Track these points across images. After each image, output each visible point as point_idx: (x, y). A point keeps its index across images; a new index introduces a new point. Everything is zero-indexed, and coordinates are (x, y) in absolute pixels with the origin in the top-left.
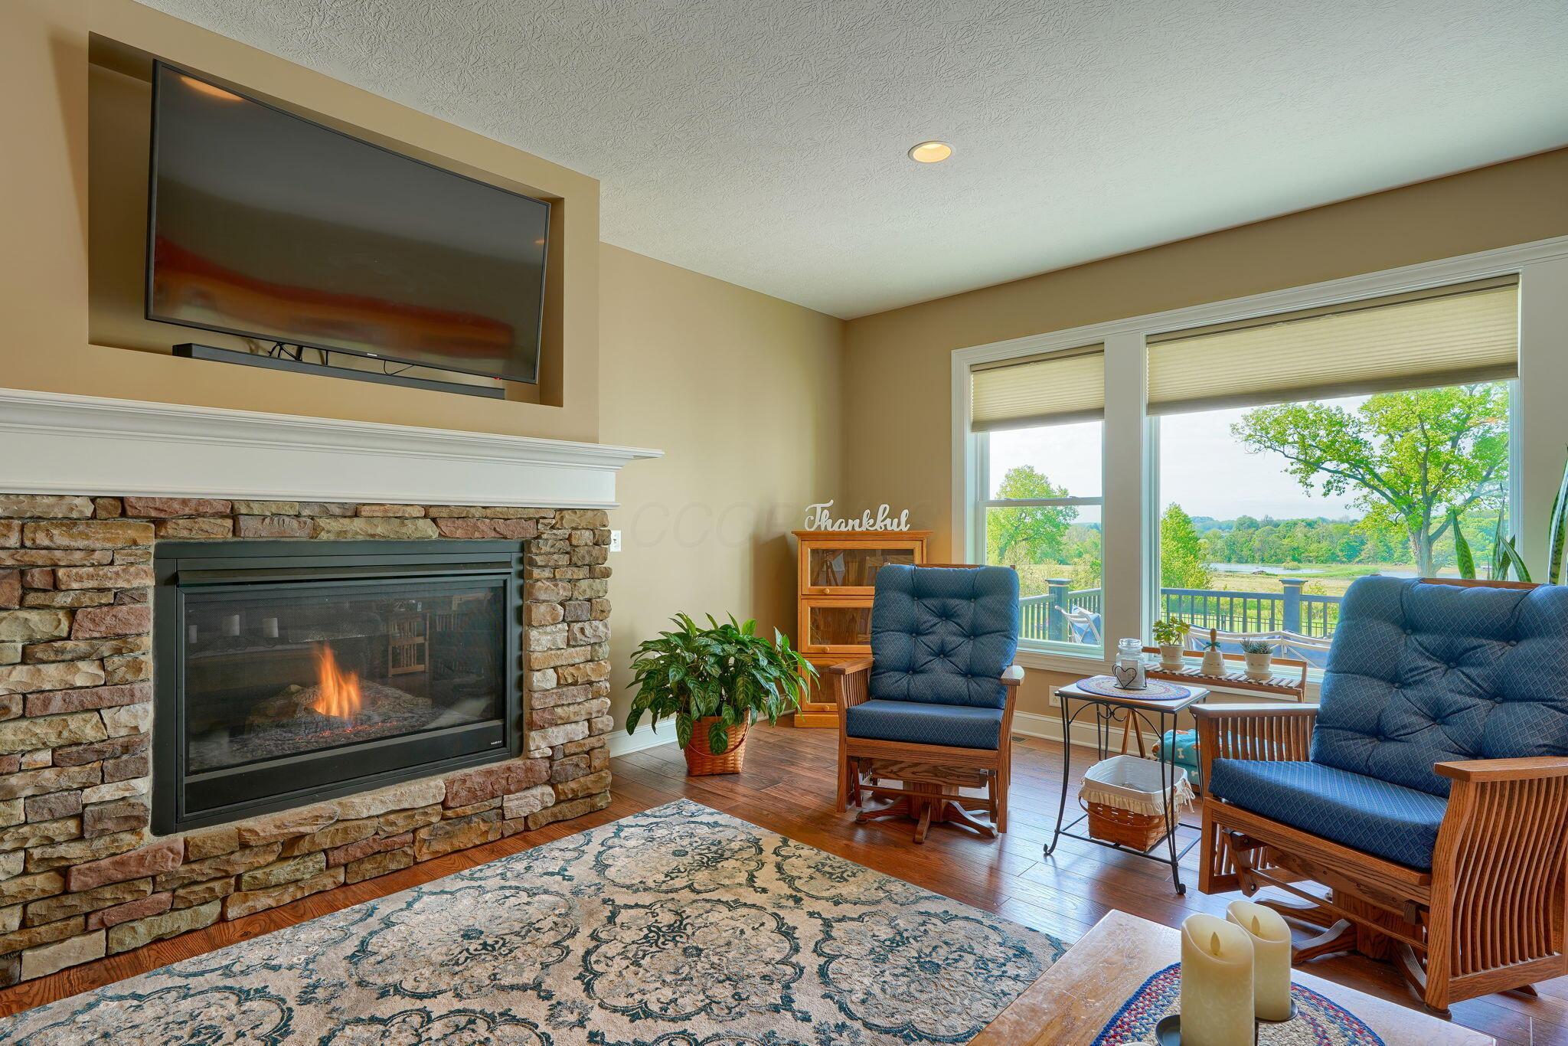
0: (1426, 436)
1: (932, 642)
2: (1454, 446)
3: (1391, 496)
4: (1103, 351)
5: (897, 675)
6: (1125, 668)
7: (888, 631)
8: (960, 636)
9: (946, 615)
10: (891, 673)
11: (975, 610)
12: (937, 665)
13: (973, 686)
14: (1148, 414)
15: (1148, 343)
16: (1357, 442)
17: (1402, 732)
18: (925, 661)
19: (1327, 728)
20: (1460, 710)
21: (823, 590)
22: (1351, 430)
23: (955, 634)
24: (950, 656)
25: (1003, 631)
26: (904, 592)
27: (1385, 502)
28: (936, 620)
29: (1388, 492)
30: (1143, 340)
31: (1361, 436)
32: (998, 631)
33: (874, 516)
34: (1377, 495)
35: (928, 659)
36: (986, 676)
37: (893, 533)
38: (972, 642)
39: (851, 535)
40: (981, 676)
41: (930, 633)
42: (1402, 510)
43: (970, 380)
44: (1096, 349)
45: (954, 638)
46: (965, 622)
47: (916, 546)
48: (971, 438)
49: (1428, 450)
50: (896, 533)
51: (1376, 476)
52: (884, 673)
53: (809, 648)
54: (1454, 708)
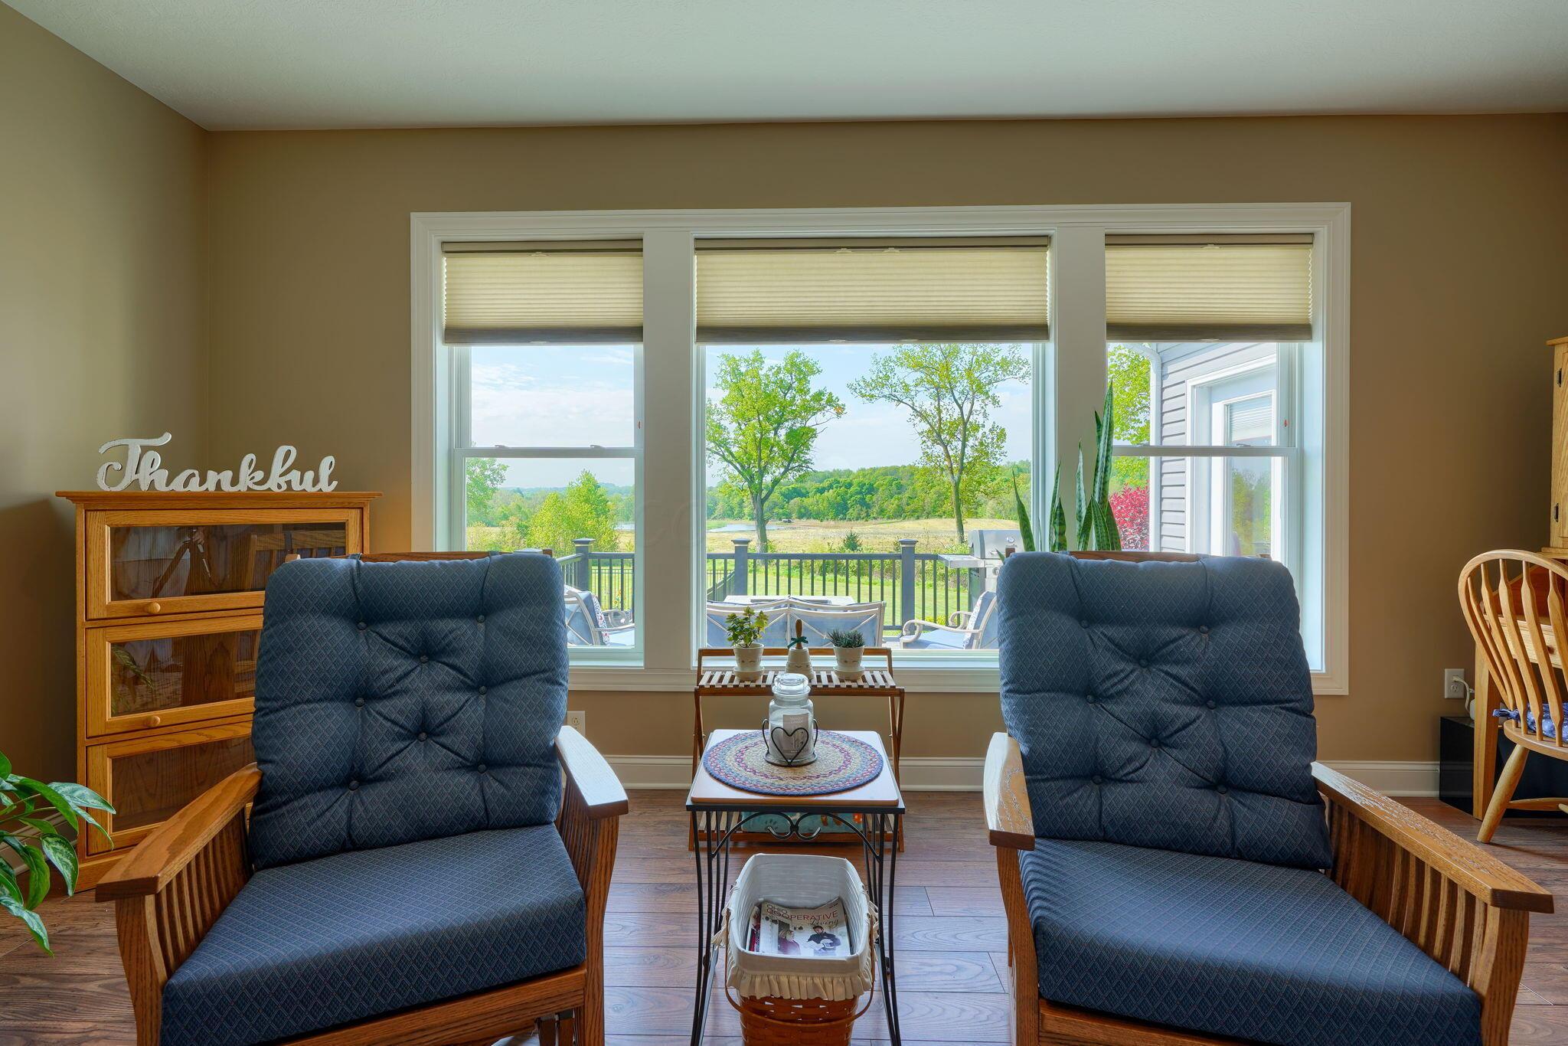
0: (761, 426)
1: (401, 712)
2: (776, 434)
3: (740, 468)
4: (641, 250)
5: (321, 799)
6: (791, 729)
7: (297, 703)
8: (458, 689)
9: (427, 651)
10: (306, 799)
11: (486, 636)
12: (417, 758)
13: (493, 786)
14: (698, 340)
15: (697, 249)
16: (720, 426)
17: (1129, 768)
18: (385, 756)
19: (1043, 780)
20: (1185, 726)
21: (143, 608)
22: (715, 417)
23: (449, 689)
24: (438, 735)
25: (544, 671)
26: (335, 615)
27: (737, 473)
28: (405, 665)
29: (738, 465)
30: (692, 245)
31: (722, 422)
32: (535, 673)
33: (264, 465)
34: (731, 467)
35: (393, 750)
36: (518, 765)
37: (304, 495)
38: (482, 698)
39: (218, 500)
40: (509, 765)
41: (395, 694)
42: (747, 480)
43: (441, 264)
44: (631, 246)
45: (449, 696)
46: (468, 661)
47: (351, 517)
48: (442, 351)
49: (762, 435)
50: (311, 496)
51: (731, 454)
52: (285, 803)
53: (107, 725)
54: (1178, 724)
